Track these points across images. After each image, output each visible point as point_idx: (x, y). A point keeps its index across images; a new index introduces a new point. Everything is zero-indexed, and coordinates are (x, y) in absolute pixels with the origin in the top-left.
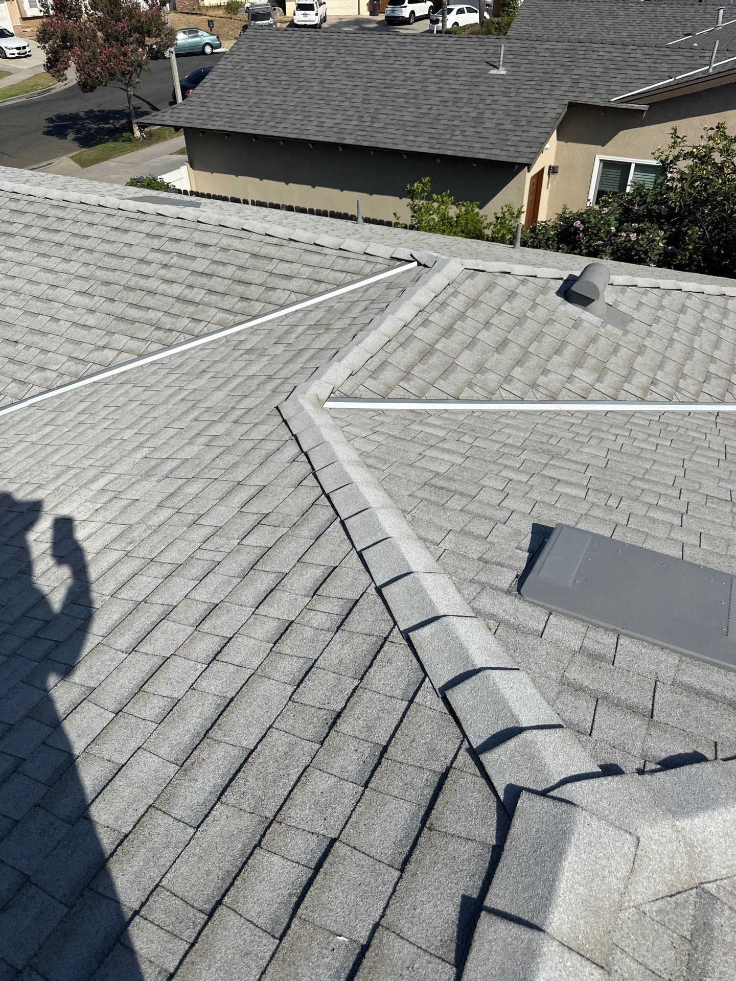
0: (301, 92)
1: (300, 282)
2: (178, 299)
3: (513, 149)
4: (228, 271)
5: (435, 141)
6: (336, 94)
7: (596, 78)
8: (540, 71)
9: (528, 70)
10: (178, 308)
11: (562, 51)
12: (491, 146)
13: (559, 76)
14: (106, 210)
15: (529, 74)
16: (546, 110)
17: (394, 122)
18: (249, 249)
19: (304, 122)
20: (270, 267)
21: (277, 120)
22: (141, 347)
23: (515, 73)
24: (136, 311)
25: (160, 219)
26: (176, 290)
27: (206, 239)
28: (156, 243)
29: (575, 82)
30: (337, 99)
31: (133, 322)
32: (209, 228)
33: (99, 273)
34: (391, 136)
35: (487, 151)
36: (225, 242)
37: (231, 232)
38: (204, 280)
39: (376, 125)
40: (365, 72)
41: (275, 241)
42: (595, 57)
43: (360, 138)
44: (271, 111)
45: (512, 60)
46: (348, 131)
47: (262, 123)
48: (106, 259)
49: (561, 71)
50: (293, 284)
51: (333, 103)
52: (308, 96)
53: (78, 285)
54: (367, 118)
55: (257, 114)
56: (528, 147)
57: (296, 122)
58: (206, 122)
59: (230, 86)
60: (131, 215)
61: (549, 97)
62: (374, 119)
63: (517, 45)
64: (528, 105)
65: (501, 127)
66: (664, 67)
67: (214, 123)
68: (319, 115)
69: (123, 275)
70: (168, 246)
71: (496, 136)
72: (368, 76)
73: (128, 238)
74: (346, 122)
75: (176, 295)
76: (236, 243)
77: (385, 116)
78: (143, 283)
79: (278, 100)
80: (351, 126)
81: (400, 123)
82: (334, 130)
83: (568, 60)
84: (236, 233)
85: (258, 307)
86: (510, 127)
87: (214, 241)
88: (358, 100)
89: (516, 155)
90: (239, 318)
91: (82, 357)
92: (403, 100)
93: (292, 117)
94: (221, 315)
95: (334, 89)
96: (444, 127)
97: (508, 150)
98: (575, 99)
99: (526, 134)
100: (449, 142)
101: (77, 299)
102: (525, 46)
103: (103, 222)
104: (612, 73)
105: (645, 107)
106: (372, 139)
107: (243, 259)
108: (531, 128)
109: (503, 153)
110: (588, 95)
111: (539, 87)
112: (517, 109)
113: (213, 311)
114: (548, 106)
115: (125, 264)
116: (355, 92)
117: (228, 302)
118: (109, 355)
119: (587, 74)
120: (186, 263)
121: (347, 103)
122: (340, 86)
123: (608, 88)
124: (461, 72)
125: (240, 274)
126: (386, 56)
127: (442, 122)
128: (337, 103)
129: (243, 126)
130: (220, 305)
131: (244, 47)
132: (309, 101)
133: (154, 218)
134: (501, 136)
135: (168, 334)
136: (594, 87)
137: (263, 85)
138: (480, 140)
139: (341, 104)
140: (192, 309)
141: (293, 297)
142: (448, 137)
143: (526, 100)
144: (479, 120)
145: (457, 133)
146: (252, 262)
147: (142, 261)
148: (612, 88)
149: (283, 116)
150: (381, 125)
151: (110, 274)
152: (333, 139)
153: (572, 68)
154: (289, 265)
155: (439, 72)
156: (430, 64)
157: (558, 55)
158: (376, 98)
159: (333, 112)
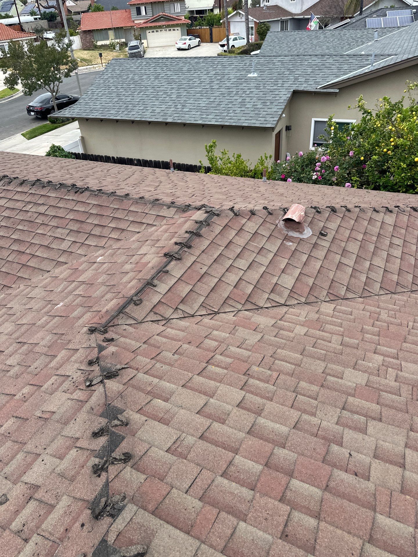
0: (142, 93)
3: (264, 119)
5: (219, 117)
6: (162, 94)
7: (308, 76)
8: (276, 73)
9: (269, 73)
11: (288, 61)
12: (250, 118)
13: (287, 75)
15: (270, 76)
16: (281, 96)
17: (195, 108)
19: (144, 111)
21: (129, 110)
23: (262, 76)
29: (296, 79)
30: (163, 96)
34: (194, 116)
35: (249, 122)
39: (184, 110)
40: (177, 80)
42: (306, 64)
43: (175, 118)
44: (126, 105)
45: (260, 68)
46: (169, 115)
47: (120, 113)
49: (288, 73)
51: (160, 99)
52: (146, 96)
54: (179, 106)
55: (117, 107)
56: (272, 117)
57: (139, 111)
58: (89, 114)
59: (102, 93)
61: (282, 88)
63: (263, 59)
64: (271, 93)
65: (256, 107)
66: (346, 67)
67: (93, 114)
68: (152, 106)
71: (253, 112)
72: (180, 82)
74: (168, 109)
77: (189, 105)
79: (129, 99)
80: (171, 112)
81: (198, 108)
82: (161, 114)
83: (292, 66)
86: (261, 106)
88: (174, 96)
89: (265, 122)
92: (200, 94)
93: (137, 108)
95: (161, 91)
96: (224, 109)
97: (260, 120)
98: (297, 88)
99: (270, 110)
100: (227, 118)
102: (267, 59)
104: (317, 72)
105: (337, 91)
106: (183, 118)
108: (273, 107)
109: (257, 122)
110: (304, 85)
111: (276, 83)
112: (264, 96)
114: (282, 93)
116: (173, 91)
119: (303, 73)
121: (167, 98)
122: (164, 89)
123: (315, 81)
124: (232, 76)
126: (189, 71)
127: (222, 106)
128: (162, 99)
129: (110, 115)
131: (110, 70)
132: (146, 98)
134: (256, 112)
136: (307, 81)
137: (120, 91)
138: (244, 115)
139: (164, 99)
142: (226, 114)
143: (269, 90)
144: (243, 103)
145: (231, 112)
148: (317, 81)
149: (132, 108)
150: (187, 110)
152: (160, 120)
153: (294, 70)
155: (219, 78)
156: (214, 73)
157: (285, 64)
158: (184, 94)
159: (160, 104)
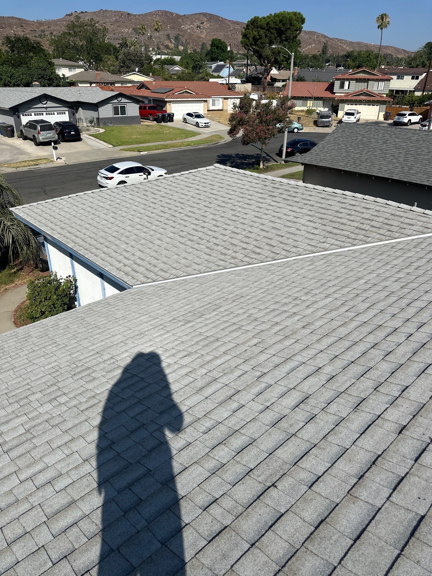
0: (370, 153)
1: (418, 227)
2: (357, 228)
4: (381, 219)
6: (389, 156)
10: (357, 231)
14: (317, 191)
17: (421, 171)
18: (389, 212)
19: (371, 167)
20: (402, 220)
21: (357, 165)
22: (342, 244)
24: (337, 230)
25: (344, 196)
26: (356, 224)
27: (368, 206)
28: (343, 206)
30: (390, 158)
31: (336, 234)
32: (369, 202)
33: (317, 214)
34: (420, 178)
36: (377, 208)
37: (380, 204)
38: (369, 222)
39: (411, 172)
40: (406, 147)
41: (403, 210)
44: (354, 160)
46: (396, 173)
47: (348, 165)
48: (320, 209)
50: (414, 228)
51: (387, 160)
52: (374, 155)
53: (308, 218)
54: (406, 168)
55: (346, 161)
57: (367, 166)
59: (332, 148)
60: (330, 194)
62: (410, 169)
67: (323, 163)
68: (379, 165)
69: (329, 216)
70: (349, 207)
73: (330, 202)
74: (394, 169)
75: (356, 226)
76: (383, 209)
77: (416, 168)
78: (338, 220)
79: (357, 156)
80: (397, 171)
81: (425, 172)
82: (387, 172)
84: (383, 205)
85: (397, 235)
87: (372, 207)
88: (401, 160)
90: (387, 238)
91: (314, 245)
92: (427, 161)
93: (364, 164)
94: (378, 236)
95: (388, 153)
101: (308, 223)
103: (316, 195)
106: (409, 178)
107: (387, 216)
113: (374, 234)
115: (329, 212)
116: (400, 155)
117: (381, 231)
118: (327, 246)
120: (359, 214)
121: (395, 160)
122: (391, 152)
125: (386, 221)
126: (418, 141)
128: (389, 160)
129: (338, 166)
130: (378, 232)
131: (340, 131)
132: (374, 157)
133: (341, 196)
135: (354, 240)
137: (349, 148)
139: (391, 160)
140: (364, 232)
141: (415, 233)
146: (391, 217)
147: (337, 212)
149: (360, 163)
150: (414, 172)
151: (322, 215)
152: (387, 176)
154: (411, 220)
158: (411, 159)
159: (387, 164)
